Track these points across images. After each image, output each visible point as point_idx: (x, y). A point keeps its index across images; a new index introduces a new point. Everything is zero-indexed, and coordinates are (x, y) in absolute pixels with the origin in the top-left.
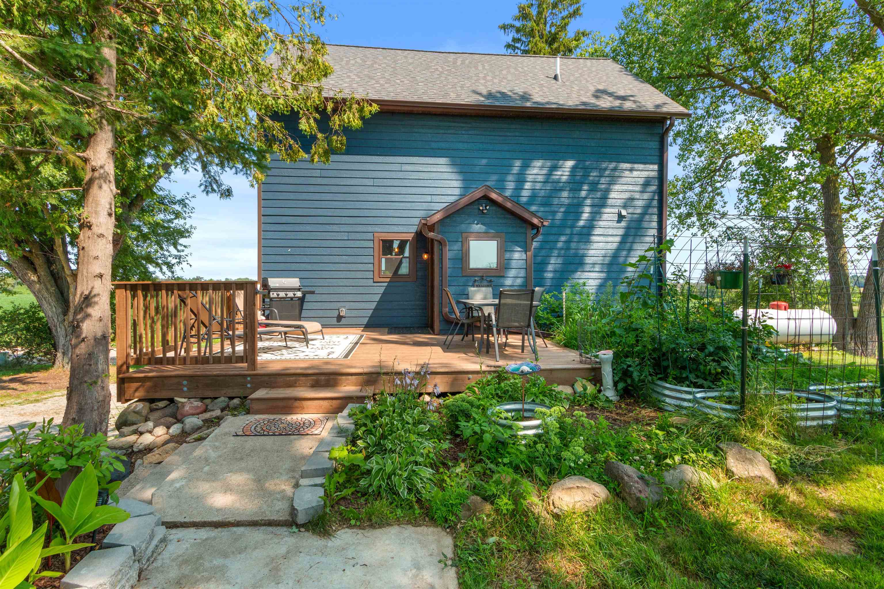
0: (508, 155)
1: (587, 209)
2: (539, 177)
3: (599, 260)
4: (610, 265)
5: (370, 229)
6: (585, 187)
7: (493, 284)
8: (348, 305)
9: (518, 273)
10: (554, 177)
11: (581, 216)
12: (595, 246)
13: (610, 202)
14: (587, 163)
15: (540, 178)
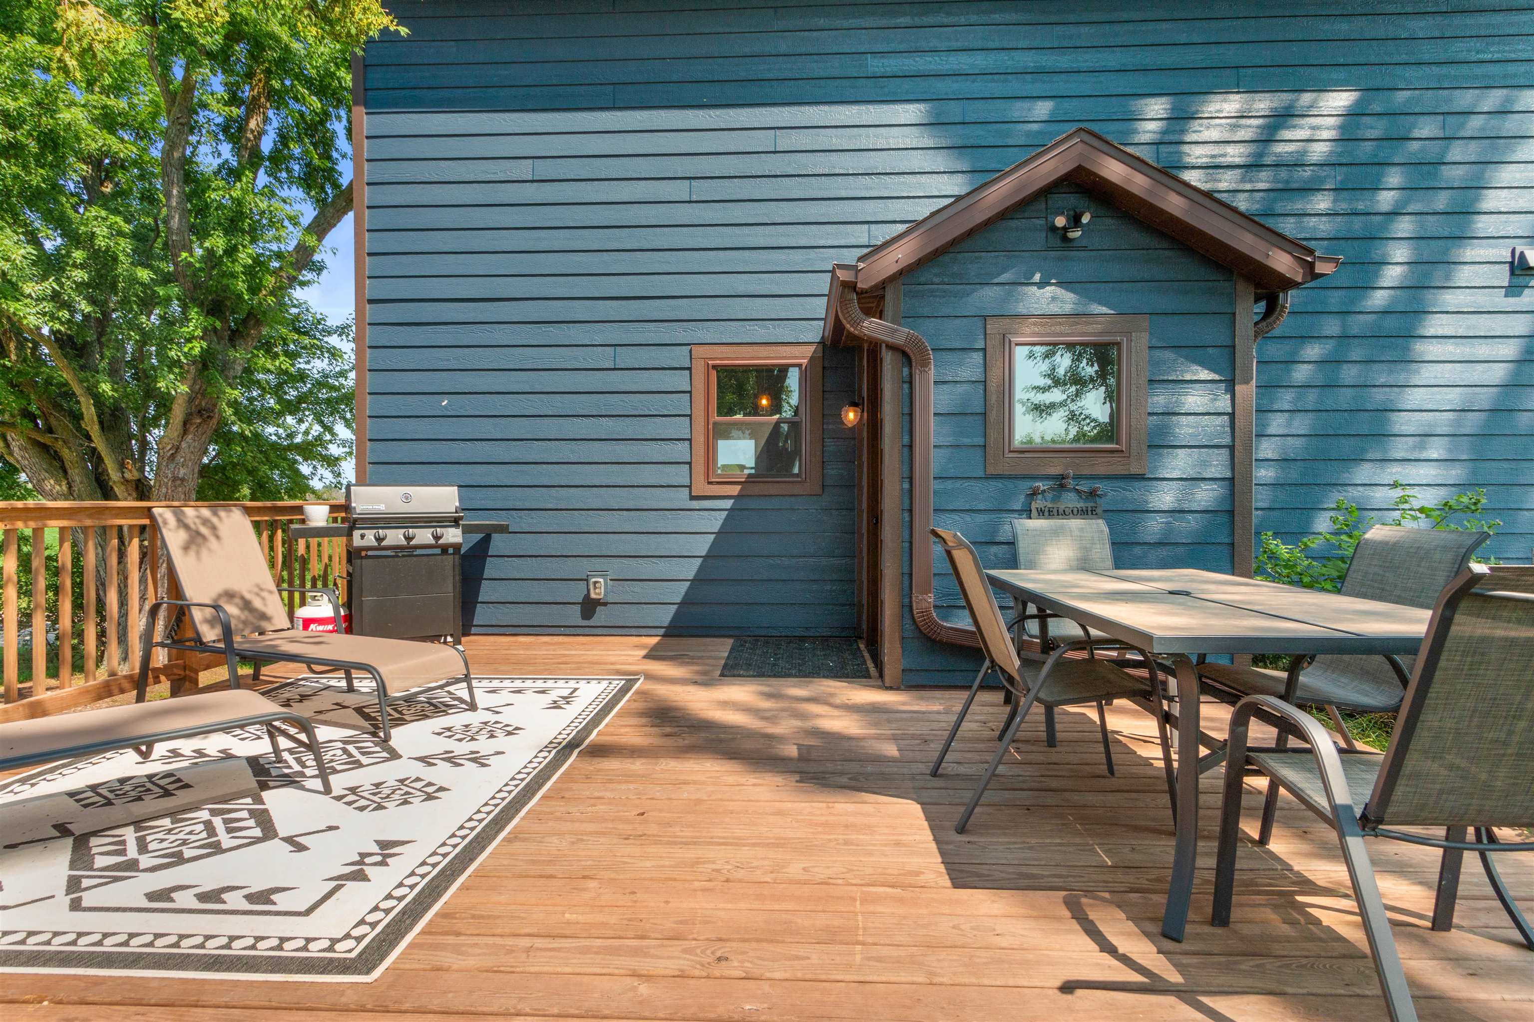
0: (1120, 84)
1: (1400, 253)
2: (1231, 149)
3: (1443, 422)
4: (1482, 436)
5: (679, 333)
6: (1394, 177)
7: (1103, 504)
8: (617, 567)
9: (1204, 464)
10: (1280, 148)
11: (1377, 275)
12: (1427, 374)
13: (1483, 225)
14: (1401, 96)
15: (1235, 154)
